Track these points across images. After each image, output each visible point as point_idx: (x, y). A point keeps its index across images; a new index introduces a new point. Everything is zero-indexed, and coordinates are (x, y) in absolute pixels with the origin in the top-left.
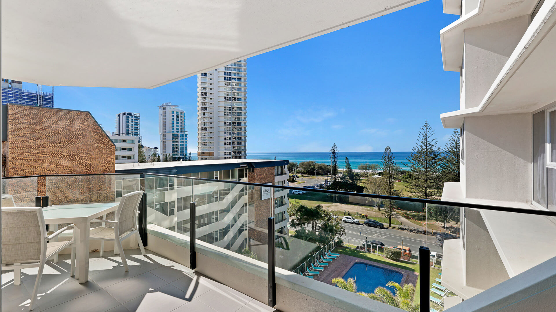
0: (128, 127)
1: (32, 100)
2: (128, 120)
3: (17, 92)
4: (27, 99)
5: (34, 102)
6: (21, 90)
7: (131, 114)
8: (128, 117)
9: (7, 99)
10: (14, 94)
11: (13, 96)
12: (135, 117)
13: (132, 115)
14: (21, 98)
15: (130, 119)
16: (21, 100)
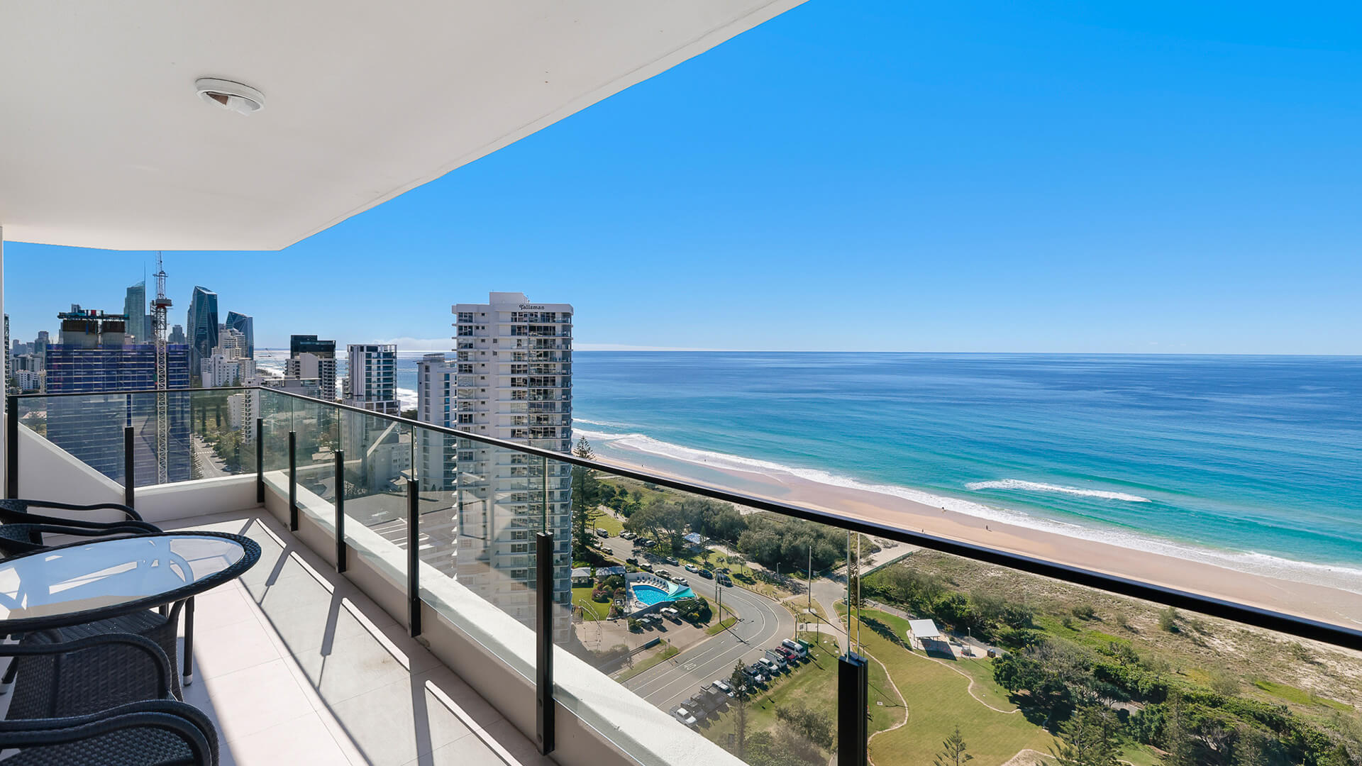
0: (369, 380)
1: (144, 366)
2: (368, 362)
3: (113, 353)
4: (134, 366)
5: (148, 370)
6: (120, 347)
7: (374, 349)
8: (369, 356)
9: (92, 372)
10: (107, 359)
11: (105, 363)
12: (386, 355)
13: (379, 349)
14: (122, 366)
15: (374, 361)
16: (122, 370)
